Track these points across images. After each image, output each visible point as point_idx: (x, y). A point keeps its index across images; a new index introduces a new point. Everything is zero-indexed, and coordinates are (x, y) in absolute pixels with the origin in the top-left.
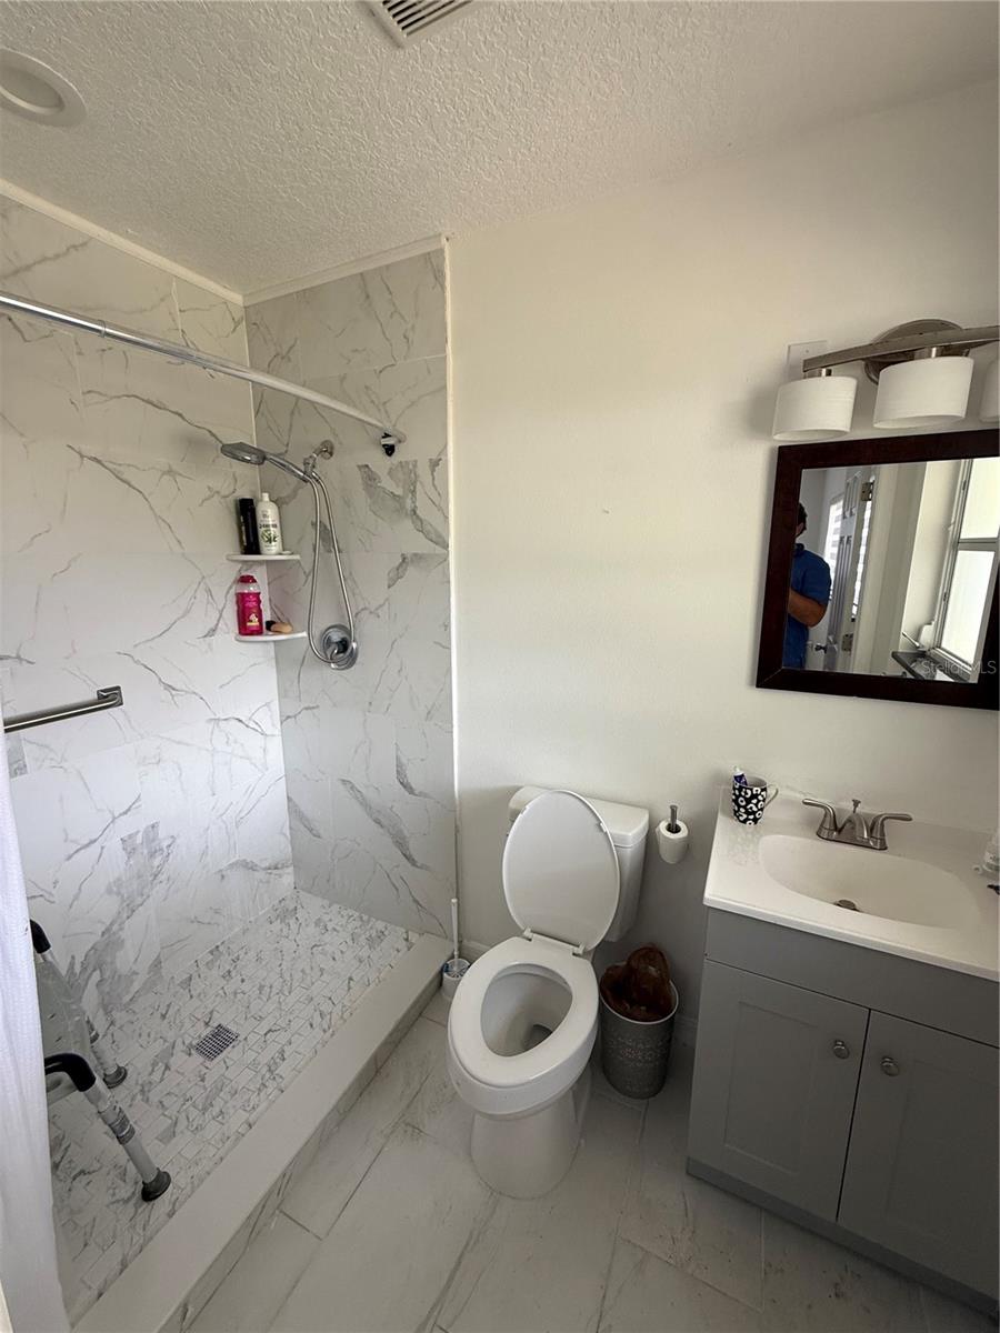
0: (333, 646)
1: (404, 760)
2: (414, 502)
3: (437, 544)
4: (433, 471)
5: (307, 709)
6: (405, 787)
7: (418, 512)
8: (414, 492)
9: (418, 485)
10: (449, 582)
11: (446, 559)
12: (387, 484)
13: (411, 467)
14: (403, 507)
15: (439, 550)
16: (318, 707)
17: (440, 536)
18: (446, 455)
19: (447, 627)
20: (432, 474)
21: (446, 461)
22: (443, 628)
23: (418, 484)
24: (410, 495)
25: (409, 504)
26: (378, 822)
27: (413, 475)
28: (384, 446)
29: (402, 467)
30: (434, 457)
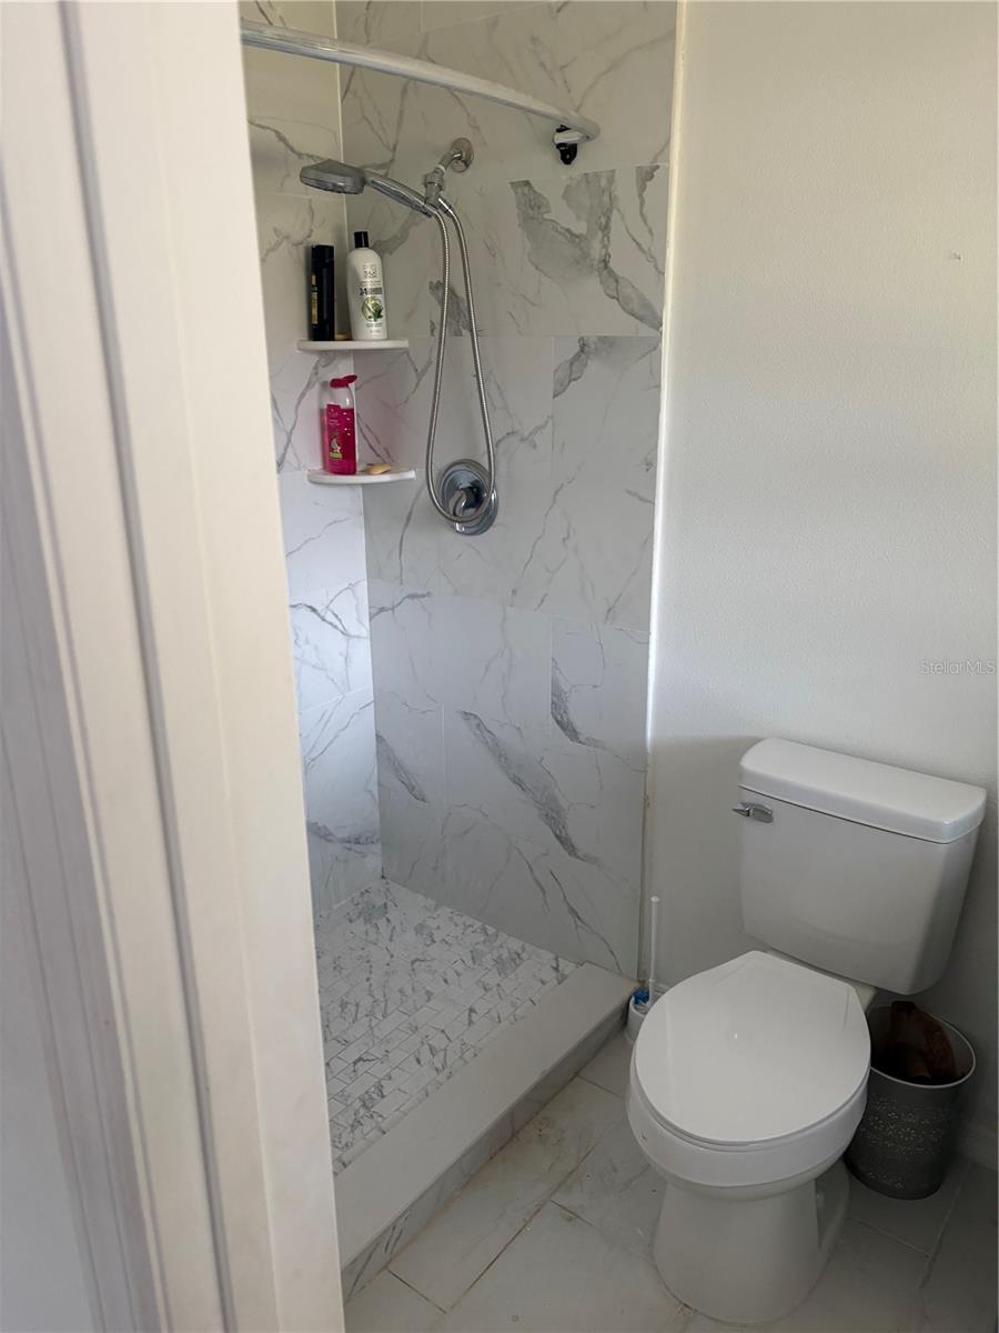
0: (458, 494)
1: (565, 686)
2: (605, 247)
3: (641, 319)
4: (642, 188)
5: (412, 597)
6: (564, 729)
7: (611, 265)
8: (606, 228)
9: (615, 216)
10: (658, 387)
11: (655, 346)
12: (562, 215)
13: (604, 182)
14: (585, 255)
15: (645, 330)
16: (429, 594)
17: (647, 306)
18: (668, 160)
19: (650, 464)
20: (641, 196)
21: (667, 171)
22: (645, 467)
23: (615, 212)
24: (600, 234)
25: (596, 250)
26: (518, 782)
27: (606, 198)
28: (559, 146)
29: (588, 182)
30: (646, 163)
